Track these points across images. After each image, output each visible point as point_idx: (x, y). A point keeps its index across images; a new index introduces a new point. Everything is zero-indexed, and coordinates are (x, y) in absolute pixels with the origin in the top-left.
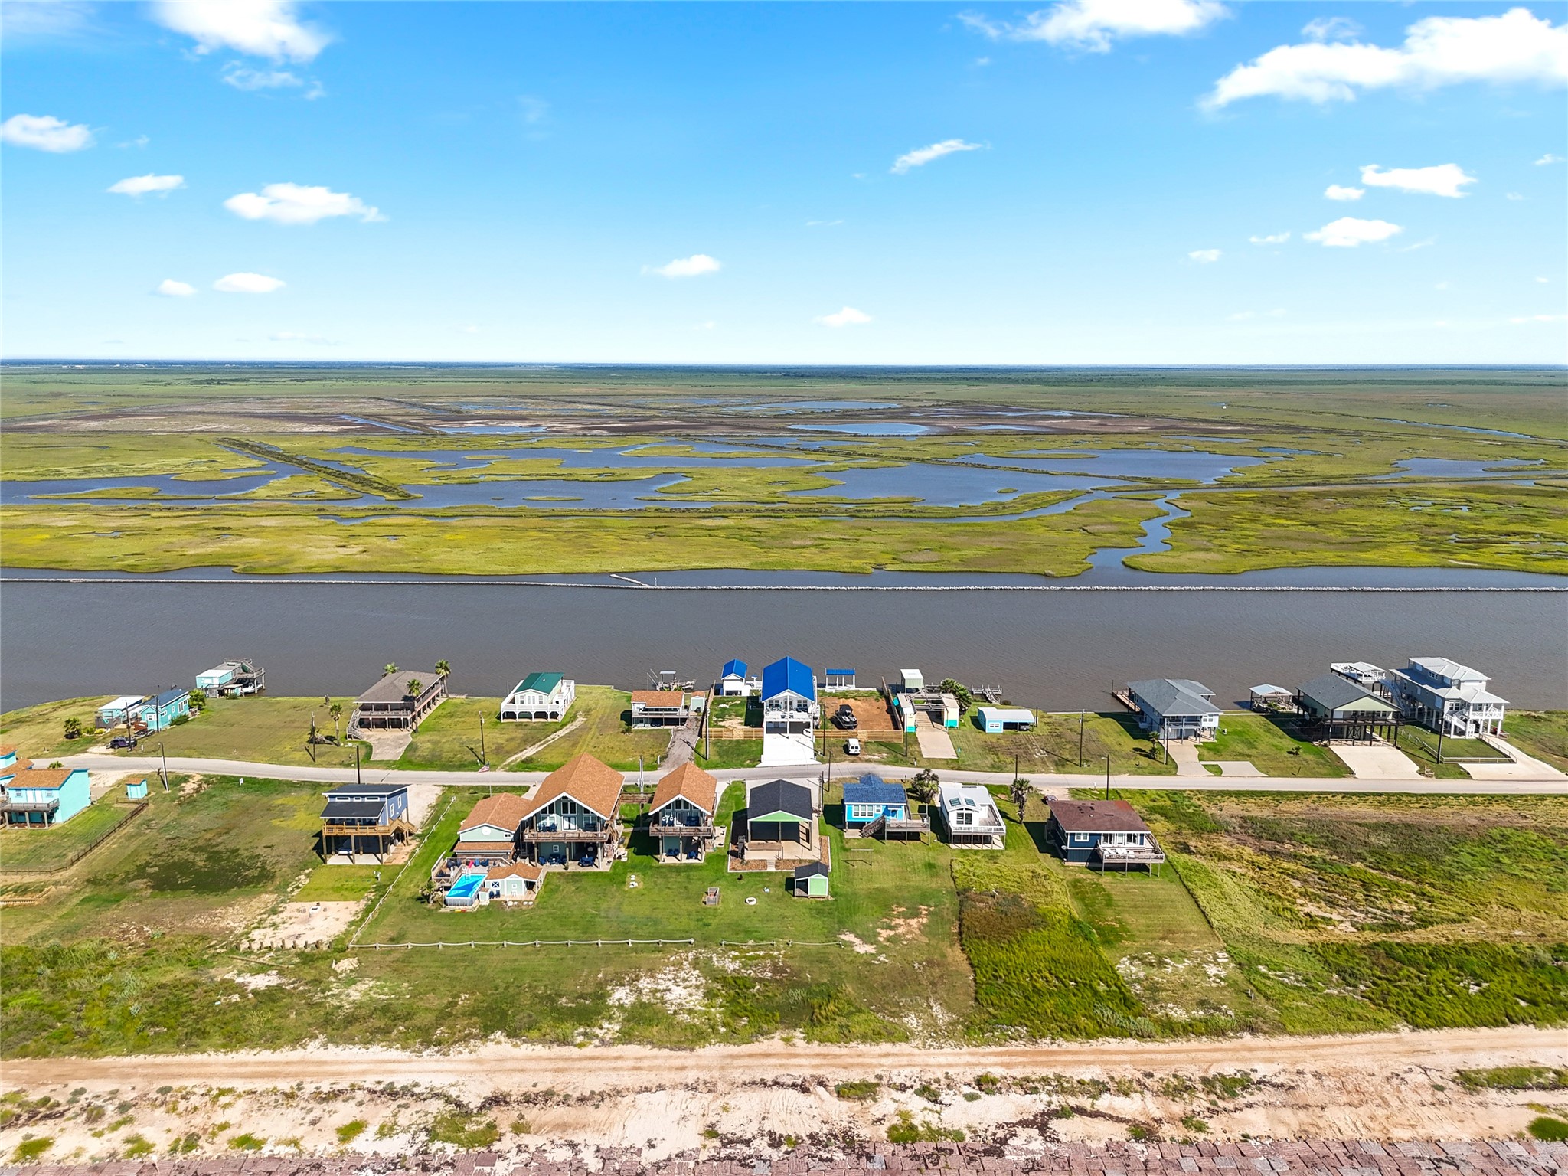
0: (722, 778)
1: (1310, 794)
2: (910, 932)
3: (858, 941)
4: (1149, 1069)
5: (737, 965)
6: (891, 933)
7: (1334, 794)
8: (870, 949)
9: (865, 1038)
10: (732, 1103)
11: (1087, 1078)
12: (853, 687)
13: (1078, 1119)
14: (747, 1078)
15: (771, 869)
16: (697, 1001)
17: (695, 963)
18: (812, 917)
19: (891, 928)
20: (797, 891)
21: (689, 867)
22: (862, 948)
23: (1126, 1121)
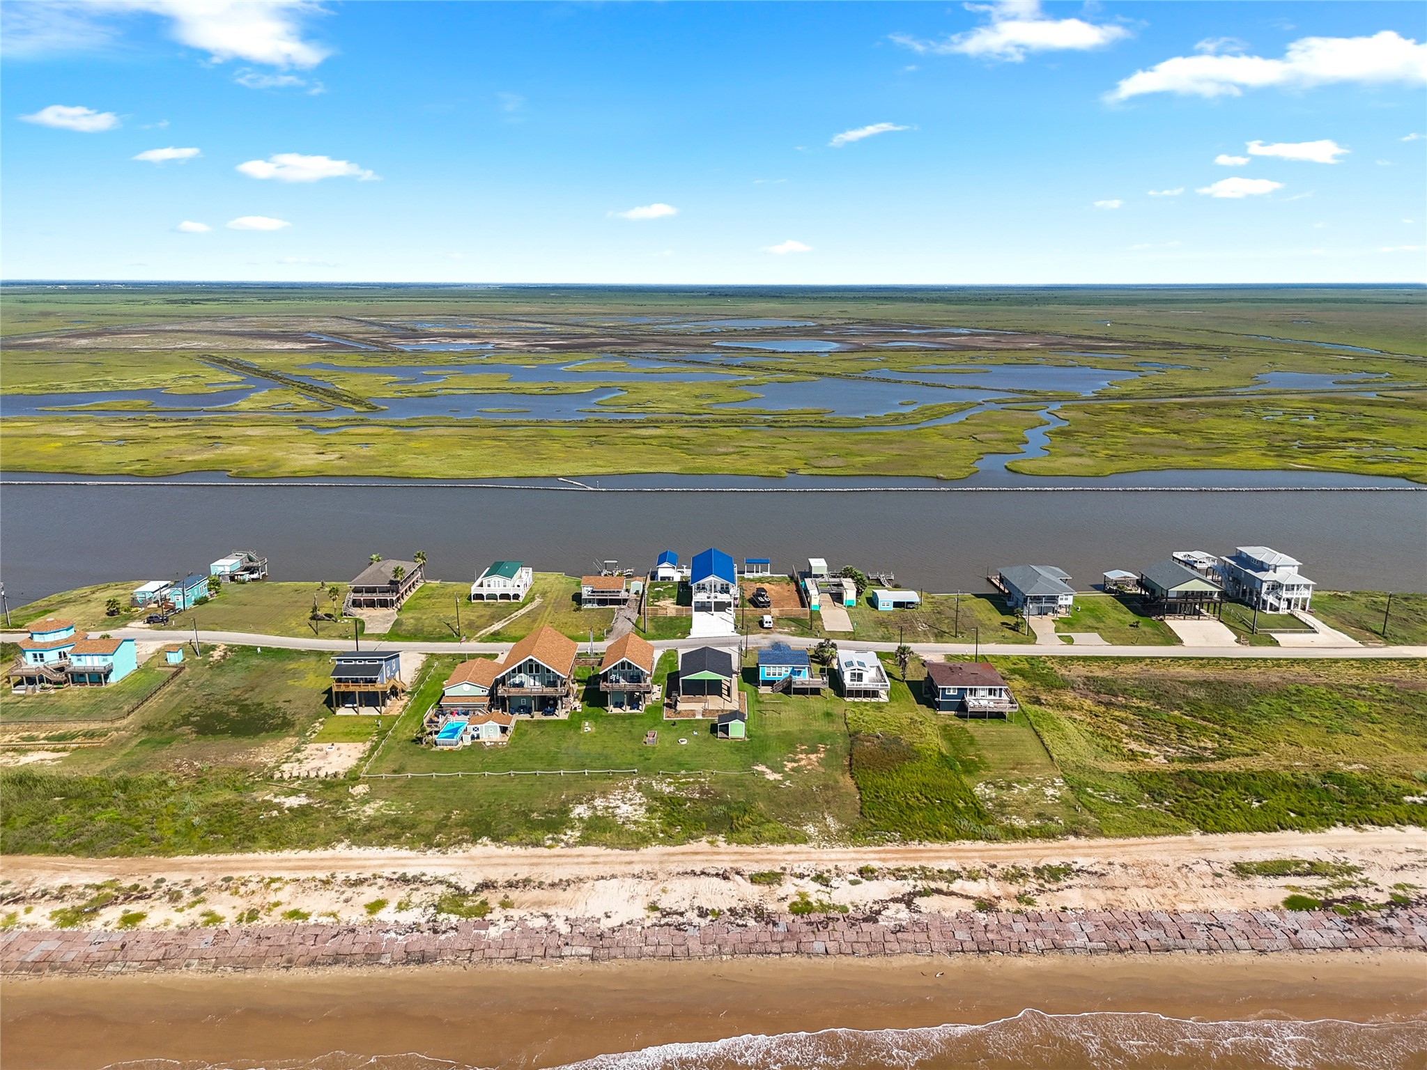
0: (658, 647)
1: (1144, 658)
2: (809, 764)
3: (768, 771)
4: (993, 862)
5: (672, 789)
6: (795, 765)
7: (1164, 659)
8: (778, 777)
9: (772, 841)
10: (669, 887)
11: (945, 869)
12: (768, 574)
13: (936, 897)
14: (681, 870)
15: (699, 717)
16: (641, 814)
17: (639, 788)
18: (732, 753)
19: (795, 761)
20: (720, 734)
21: (632, 716)
22: (771, 776)
23: (973, 898)
